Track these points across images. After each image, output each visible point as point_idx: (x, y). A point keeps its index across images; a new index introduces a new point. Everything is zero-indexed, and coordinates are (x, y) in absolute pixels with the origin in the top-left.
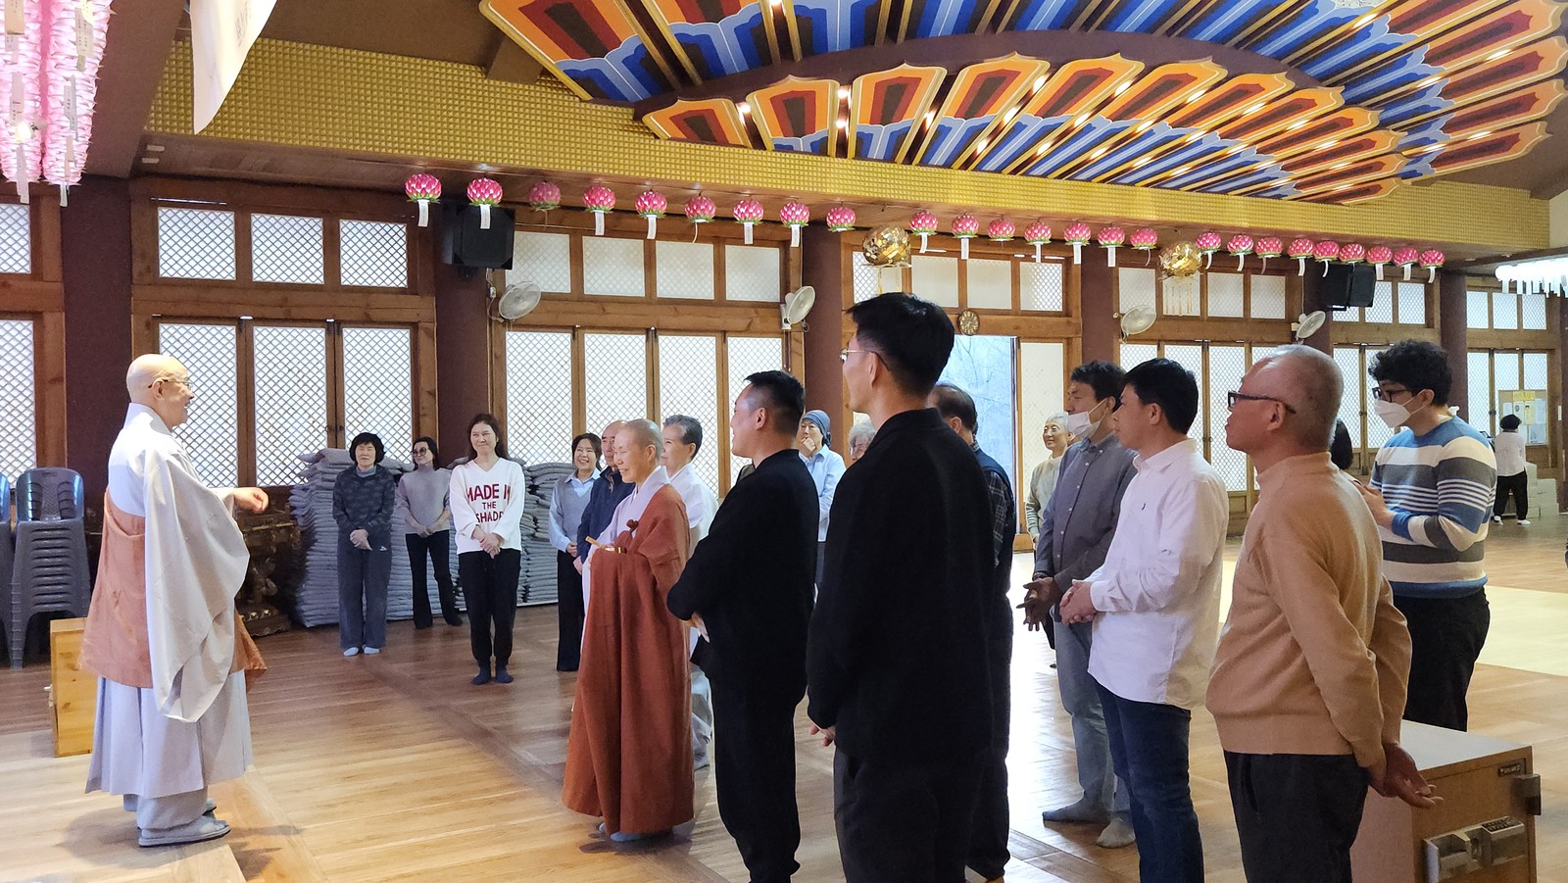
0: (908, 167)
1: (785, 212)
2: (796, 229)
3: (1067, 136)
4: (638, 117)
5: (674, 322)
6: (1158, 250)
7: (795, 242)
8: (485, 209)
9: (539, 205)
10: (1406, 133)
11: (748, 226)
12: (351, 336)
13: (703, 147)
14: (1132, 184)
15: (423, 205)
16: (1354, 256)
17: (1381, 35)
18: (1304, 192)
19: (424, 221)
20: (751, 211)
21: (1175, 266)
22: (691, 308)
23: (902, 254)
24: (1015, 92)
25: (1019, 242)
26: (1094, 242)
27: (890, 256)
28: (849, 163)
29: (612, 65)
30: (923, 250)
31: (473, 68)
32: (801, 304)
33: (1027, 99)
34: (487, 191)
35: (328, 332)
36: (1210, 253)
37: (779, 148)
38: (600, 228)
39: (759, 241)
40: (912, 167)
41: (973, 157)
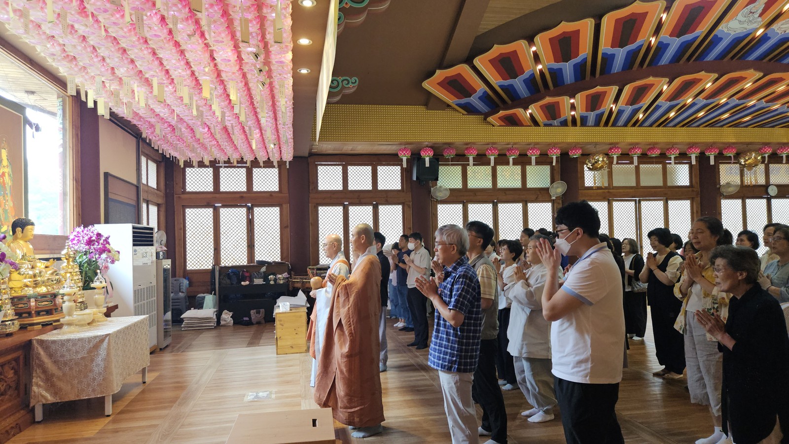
0: (606, 128)
1: (549, 151)
2: (554, 157)
3: (683, 109)
4: (485, 119)
5: (505, 198)
7: (555, 162)
8: (427, 159)
9: (447, 156)
11: (533, 158)
12: (381, 208)
13: (513, 128)
15: (405, 159)
19: (405, 165)
20: (534, 152)
21: (747, 162)
23: (605, 165)
24: (654, 92)
25: (663, 156)
26: (702, 154)
27: (599, 166)
28: (578, 129)
29: (474, 100)
30: (614, 162)
31: (423, 107)
33: (660, 95)
34: (428, 152)
35: (373, 208)
36: (766, 156)
37: (546, 125)
38: (471, 162)
41: (637, 120)
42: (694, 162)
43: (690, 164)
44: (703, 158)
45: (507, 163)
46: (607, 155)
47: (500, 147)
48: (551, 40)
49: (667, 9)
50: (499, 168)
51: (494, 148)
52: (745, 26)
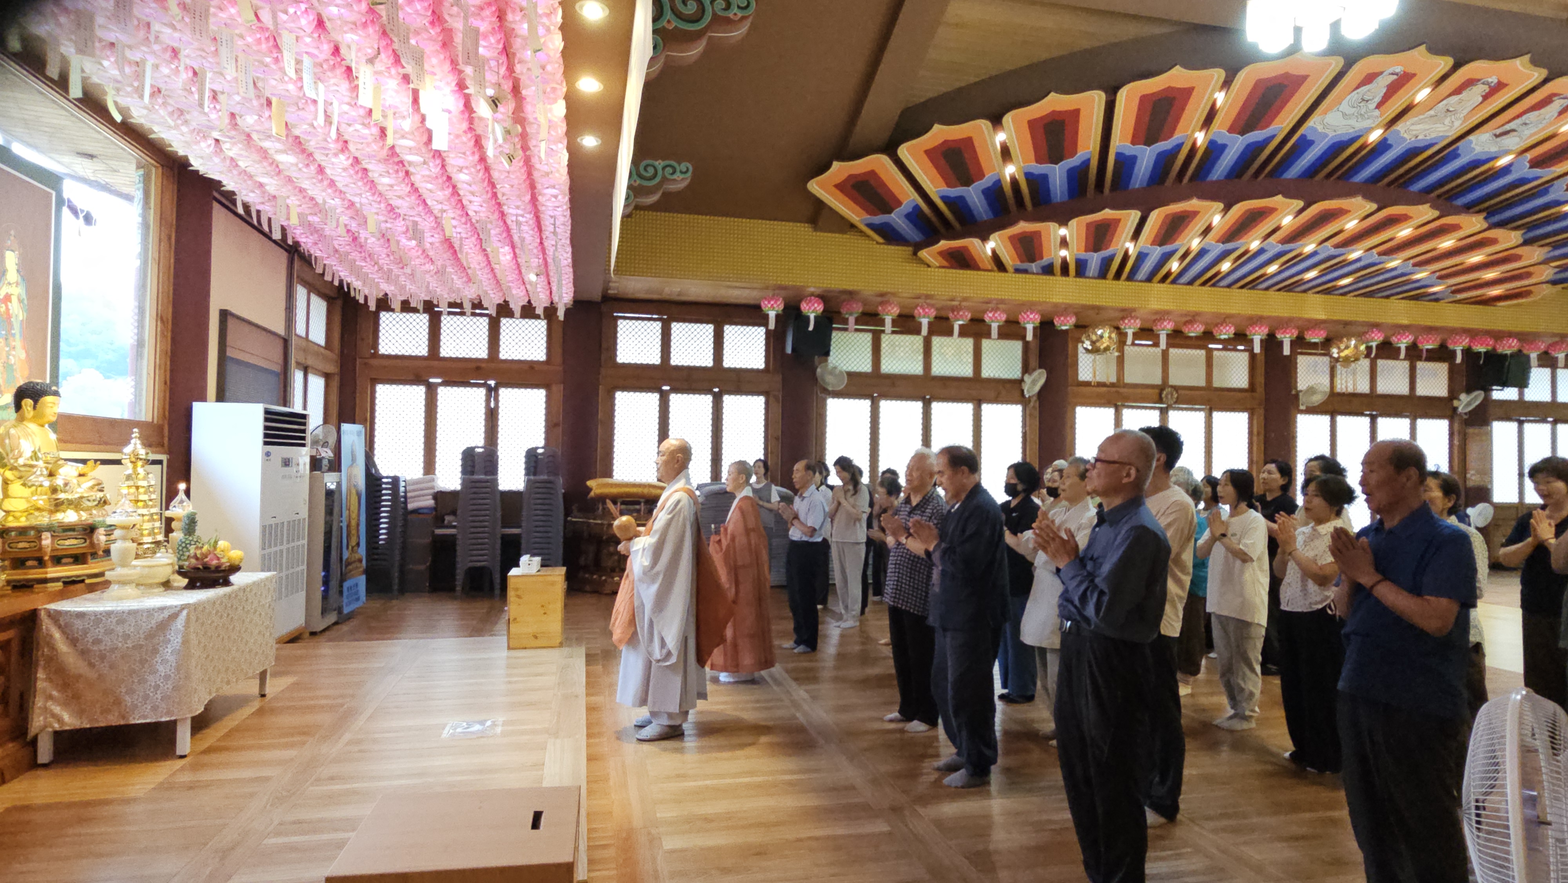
0: (1117, 282)
1: (1022, 316)
2: (1030, 327)
5: (943, 393)
6: (1328, 342)
7: (1029, 337)
8: (812, 317)
9: (846, 314)
10: (1551, 249)
11: (995, 326)
12: (728, 401)
13: (961, 272)
15: (772, 314)
16: (1509, 347)
17: (1523, 171)
18: (1460, 296)
19: (772, 324)
20: (996, 315)
21: (1342, 354)
22: (954, 383)
23: (1112, 346)
24: (1199, 225)
26: (1271, 336)
27: (1102, 347)
28: (1071, 280)
29: (897, 218)
30: (1128, 342)
31: (806, 225)
32: (1036, 381)
33: (1207, 231)
34: (814, 305)
35: (714, 398)
36: (1374, 344)
37: (1017, 271)
38: (889, 327)
39: (1003, 336)
40: (1120, 282)
41: (1169, 274)
42: (1257, 349)
43: (1250, 351)
44: (1271, 343)
45: (950, 333)
46: (1117, 328)
47: (939, 304)
48: (1032, 124)
49: (1227, 84)
50: (936, 341)
51: (928, 305)
52: (1352, 122)
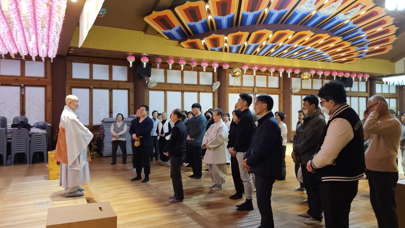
0: (241, 54)
1: (213, 65)
2: (215, 68)
3: (278, 48)
4: (179, 43)
5: (187, 89)
6: (300, 74)
7: (215, 71)
8: (145, 63)
9: (157, 63)
10: (358, 47)
11: (204, 67)
12: (114, 91)
13: (194, 50)
14: (294, 58)
15: (131, 62)
16: (347, 75)
17: (351, 25)
18: (335, 61)
19: (131, 66)
20: (205, 64)
21: (304, 77)
22: (191, 86)
23: (240, 74)
24: (265, 37)
25: (267, 72)
26: (285, 72)
27: (237, 75)
28: (228, 54)
29: (173, 31)
30: (245, 73)
31: (142, 32)
32: (217, 85)
33: (268, 39)
34: (145, 59)
35: (110, 91)
36: (313, 74)
37: (211, 50)
38: (171, 68)
39: (207, 71)
40: (242, 54)
41: (256, 52)
43: (279, 76)
47: (187, 60)
48: (217, 3)
51: (183, 60)
52: (308, 8)
